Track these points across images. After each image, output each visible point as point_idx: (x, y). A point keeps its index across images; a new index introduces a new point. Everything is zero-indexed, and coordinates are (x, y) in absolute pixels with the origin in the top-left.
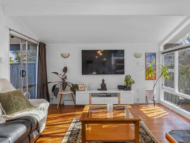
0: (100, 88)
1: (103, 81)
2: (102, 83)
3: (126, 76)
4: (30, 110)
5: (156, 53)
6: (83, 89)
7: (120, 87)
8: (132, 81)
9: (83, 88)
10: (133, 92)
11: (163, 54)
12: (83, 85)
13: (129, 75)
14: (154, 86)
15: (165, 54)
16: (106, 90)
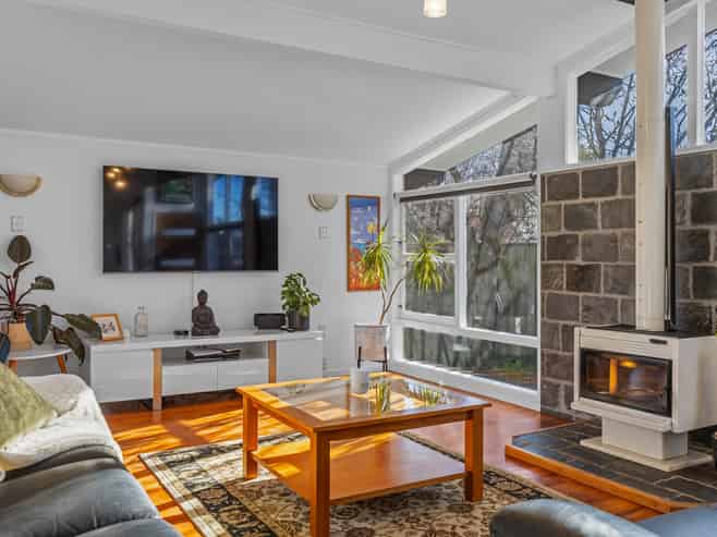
0: (189, 326)
1: (202, 296)
2: (196, 304)
3: (290, 277)
4: (47, 422)
5: (381, 196)
6: (116, 334)
7: (264, 322)
8: (307, 294)
9: (114, 329)
10: (317, 335)
11: (403, 204)
12: (113, 319)
13: (300, 275)
14: (384, 313)
15: (410, 204)
16: (215, 332)
